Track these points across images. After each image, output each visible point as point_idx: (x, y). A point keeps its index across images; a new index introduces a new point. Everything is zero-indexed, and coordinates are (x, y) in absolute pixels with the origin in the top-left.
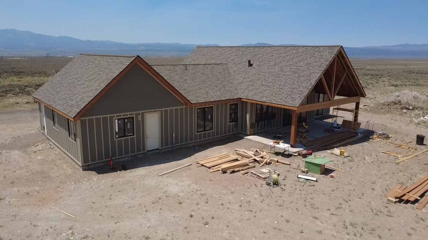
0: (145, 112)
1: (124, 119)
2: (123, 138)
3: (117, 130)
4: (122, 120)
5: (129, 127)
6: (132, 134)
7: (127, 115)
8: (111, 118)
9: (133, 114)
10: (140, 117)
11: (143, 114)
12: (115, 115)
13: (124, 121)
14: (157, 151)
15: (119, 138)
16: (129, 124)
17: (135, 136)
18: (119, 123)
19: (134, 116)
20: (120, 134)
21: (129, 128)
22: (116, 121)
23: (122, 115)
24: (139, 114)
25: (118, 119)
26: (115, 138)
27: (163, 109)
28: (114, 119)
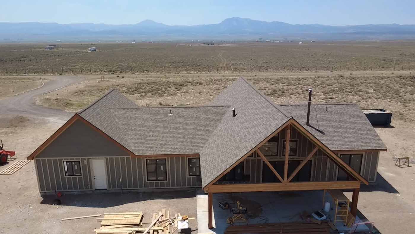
0: (91, 158)
1: (72, 162)
2: (72, 177)
3: (66, 170)
4: (70, 162)
5: (76, 168)
6: (80, 174)
7: (74, 159)
8: (60, 160)
9: (79, 159)
10: (86, 162)
11: (88, 159)
12: (63, 158)
13: (72, 163)
14: (105, 191)
15: (68, 176)
16: (76, 166)
17: (82, 176)
18: (68, 165)
19: (80, 160)
20: (69, 173)
21: (77, 170)
22: (65, 163)
23: (69, 159)
24: (85, 159)
25: (67, 162)
26: (65, 176)
27: (108, 157)
28: (63, 161)
